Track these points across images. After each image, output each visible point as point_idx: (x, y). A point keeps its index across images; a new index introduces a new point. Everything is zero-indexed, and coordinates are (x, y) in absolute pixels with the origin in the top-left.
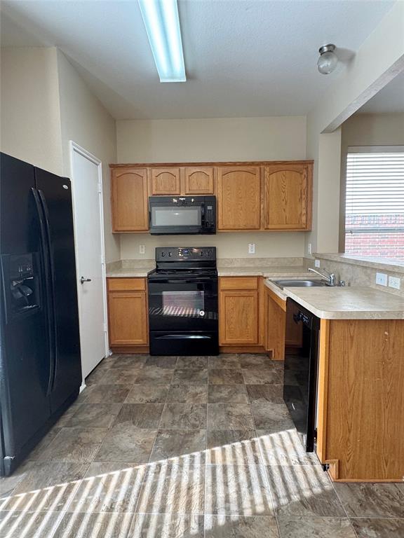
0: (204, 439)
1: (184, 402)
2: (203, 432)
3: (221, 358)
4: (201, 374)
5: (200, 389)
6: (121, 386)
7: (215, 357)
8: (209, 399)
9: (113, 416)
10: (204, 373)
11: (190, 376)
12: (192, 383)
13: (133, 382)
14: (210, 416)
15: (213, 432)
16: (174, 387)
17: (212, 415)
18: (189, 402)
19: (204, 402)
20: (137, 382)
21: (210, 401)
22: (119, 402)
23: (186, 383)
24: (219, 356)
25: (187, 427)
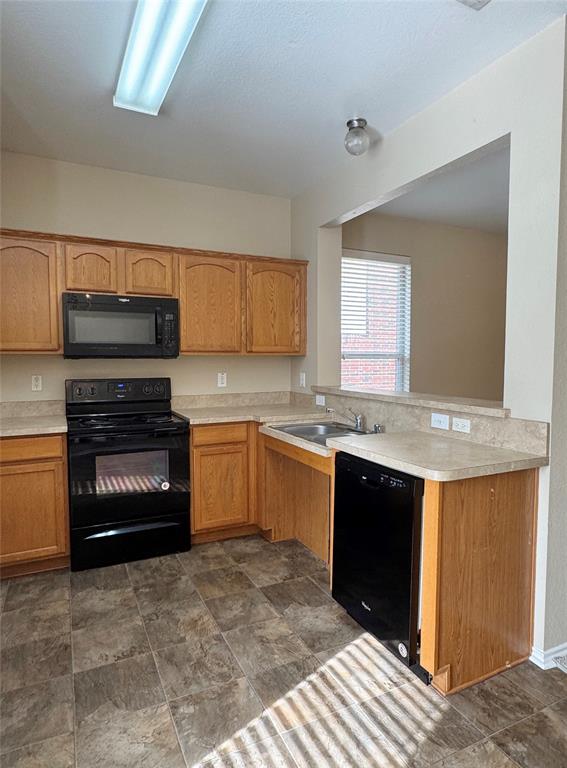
0: (252, 693)
1: (183, 640)
2: (242, 682)
3: (197, 552)
4: (181, 585)
5: (195, 613)
6: (47, 641)
7: (187, 553)
8: (219, 624)
9: (67, 705)
10: (185, 583)
11: (164, 592)
12: (176, 605)
13: (66, 628)
14: (238, 653)
15: (258, 677)
16: (150, 620)
17: (241, 651)
18: (191, 638)
19: (216, 632)
20: (75, 626)
21: (224, 627)
22: (62, 674)
23: (166, 606)
24: (192, 550)
25: (213, 682)
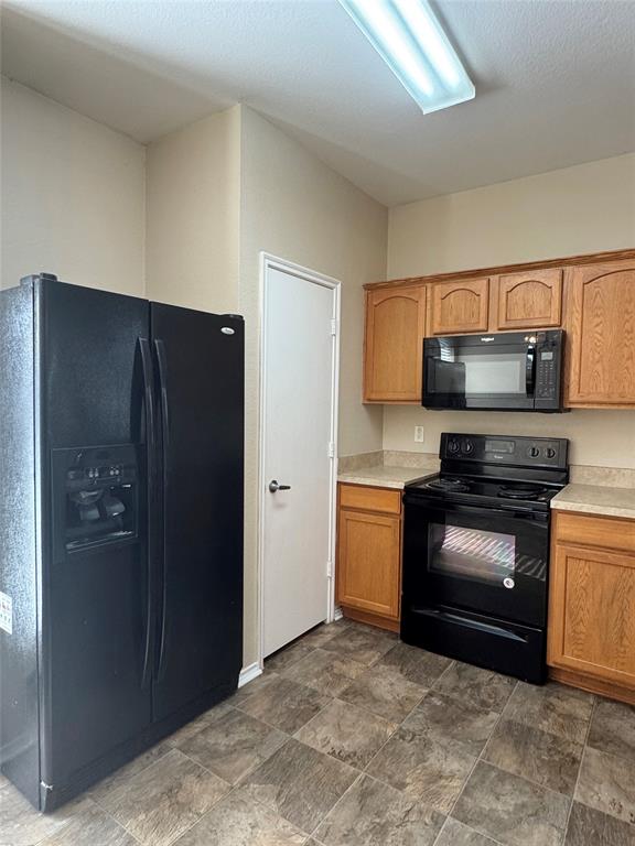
1: (401, 786)
3: (548, 695)
4: (479, 723)
5: (453, 765)
6: (314, 693)
7: (534, 688)
8: (460, 805)
10: (486, 724)
11: (449, 718)
13: (336, 692)
20: (344, 695)
22: (288, 730)
24: (545, 688)
